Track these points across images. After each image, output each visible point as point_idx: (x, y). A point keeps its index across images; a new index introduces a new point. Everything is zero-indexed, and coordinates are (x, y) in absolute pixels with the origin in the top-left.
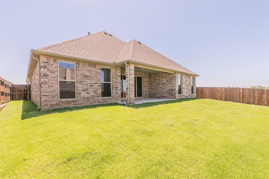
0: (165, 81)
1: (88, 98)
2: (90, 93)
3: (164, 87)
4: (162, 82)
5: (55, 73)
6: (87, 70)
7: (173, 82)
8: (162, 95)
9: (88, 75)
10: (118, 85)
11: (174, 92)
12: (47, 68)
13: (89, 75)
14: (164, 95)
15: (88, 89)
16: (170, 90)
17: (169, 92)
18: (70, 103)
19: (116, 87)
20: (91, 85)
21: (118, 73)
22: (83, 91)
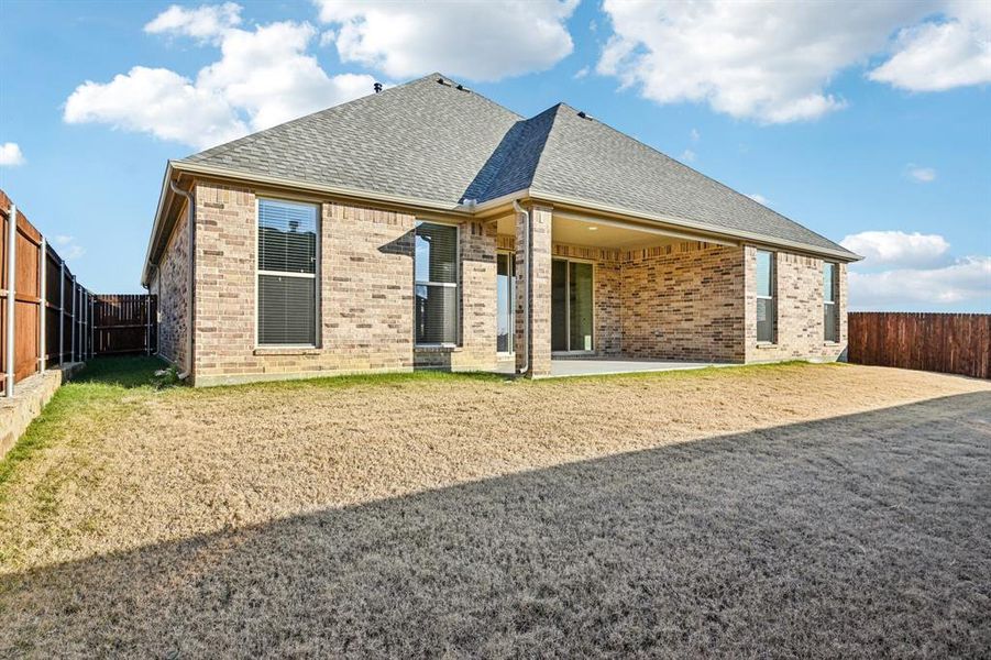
0: (697, 281)
1: (361, 346)
2: (370, 326)
3: (691, 310)
4: (683, 286)
5: (243, 244)
6: (360, 233)
7: (731, 287)
8: (681, 342)
9: (366, 251)
10: (484, 297)
11: (736, 333)
12: (219, 225)
13: (368, 255)
14: (690, 345)
15: (362, 311)
16: (716, 321)
17: (711, 331)
18: (294, 364)
19: (476, 305)
20: (376, 293)
21: (488, 244)
22: (343, 315)
